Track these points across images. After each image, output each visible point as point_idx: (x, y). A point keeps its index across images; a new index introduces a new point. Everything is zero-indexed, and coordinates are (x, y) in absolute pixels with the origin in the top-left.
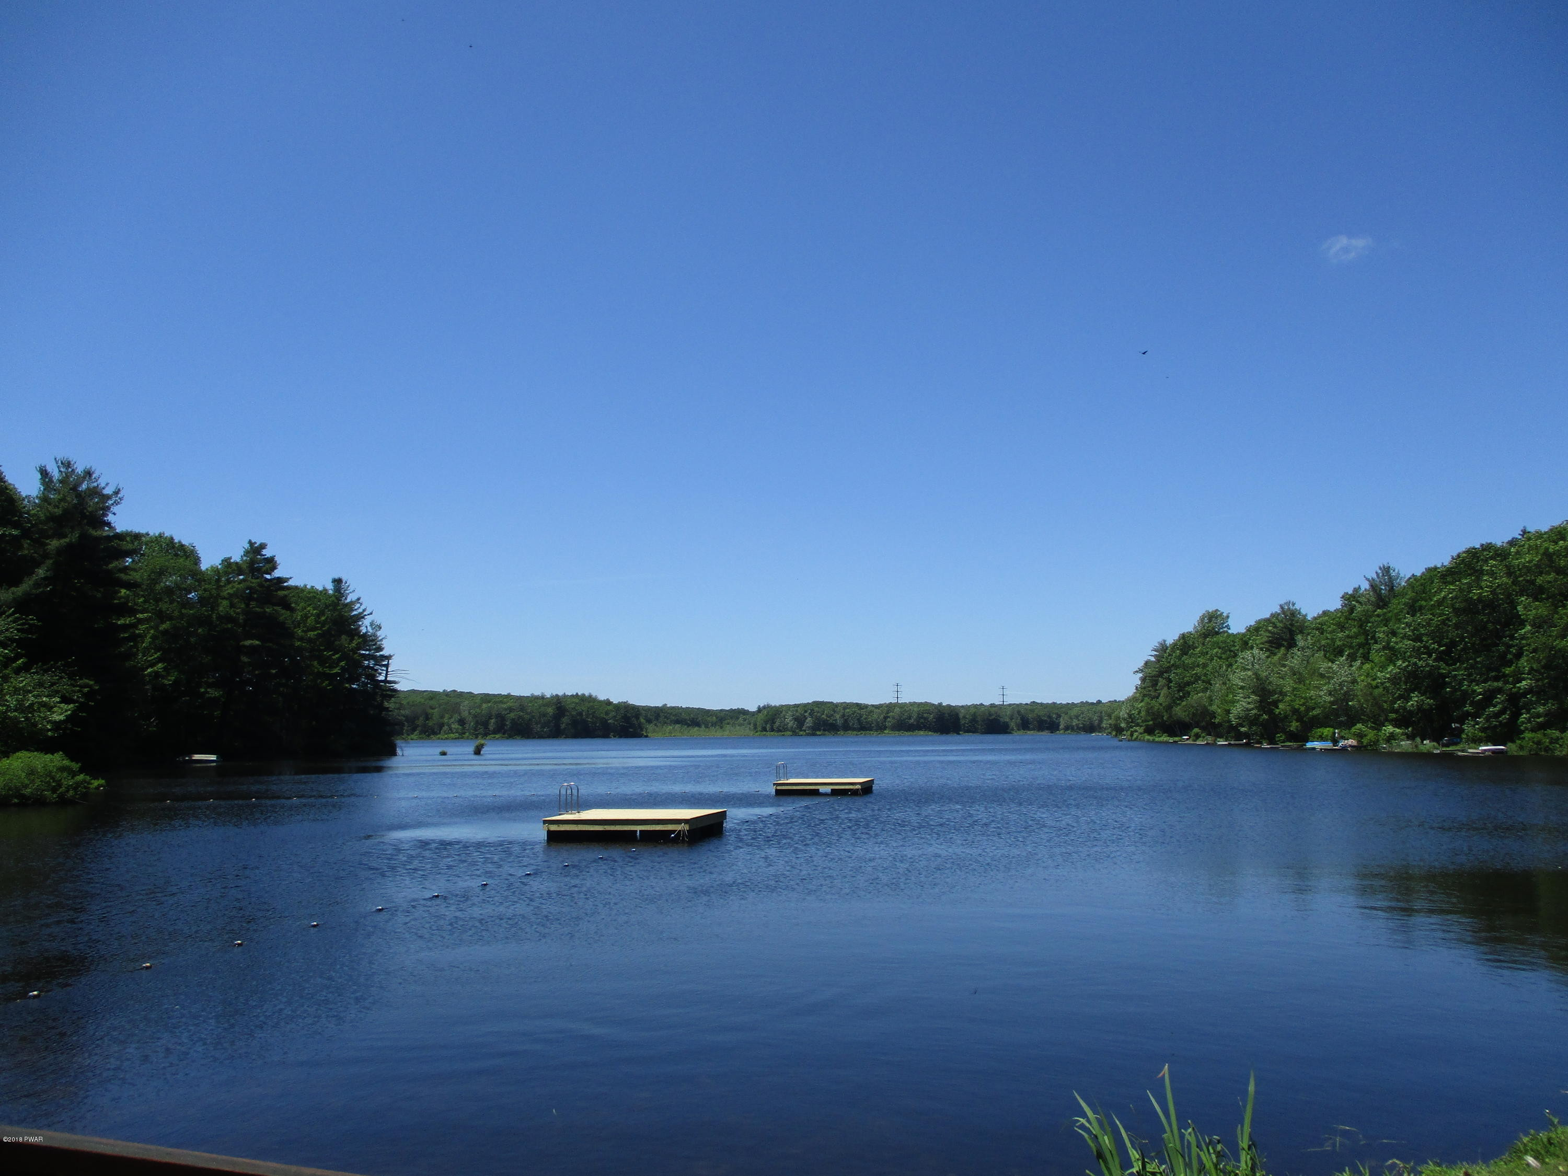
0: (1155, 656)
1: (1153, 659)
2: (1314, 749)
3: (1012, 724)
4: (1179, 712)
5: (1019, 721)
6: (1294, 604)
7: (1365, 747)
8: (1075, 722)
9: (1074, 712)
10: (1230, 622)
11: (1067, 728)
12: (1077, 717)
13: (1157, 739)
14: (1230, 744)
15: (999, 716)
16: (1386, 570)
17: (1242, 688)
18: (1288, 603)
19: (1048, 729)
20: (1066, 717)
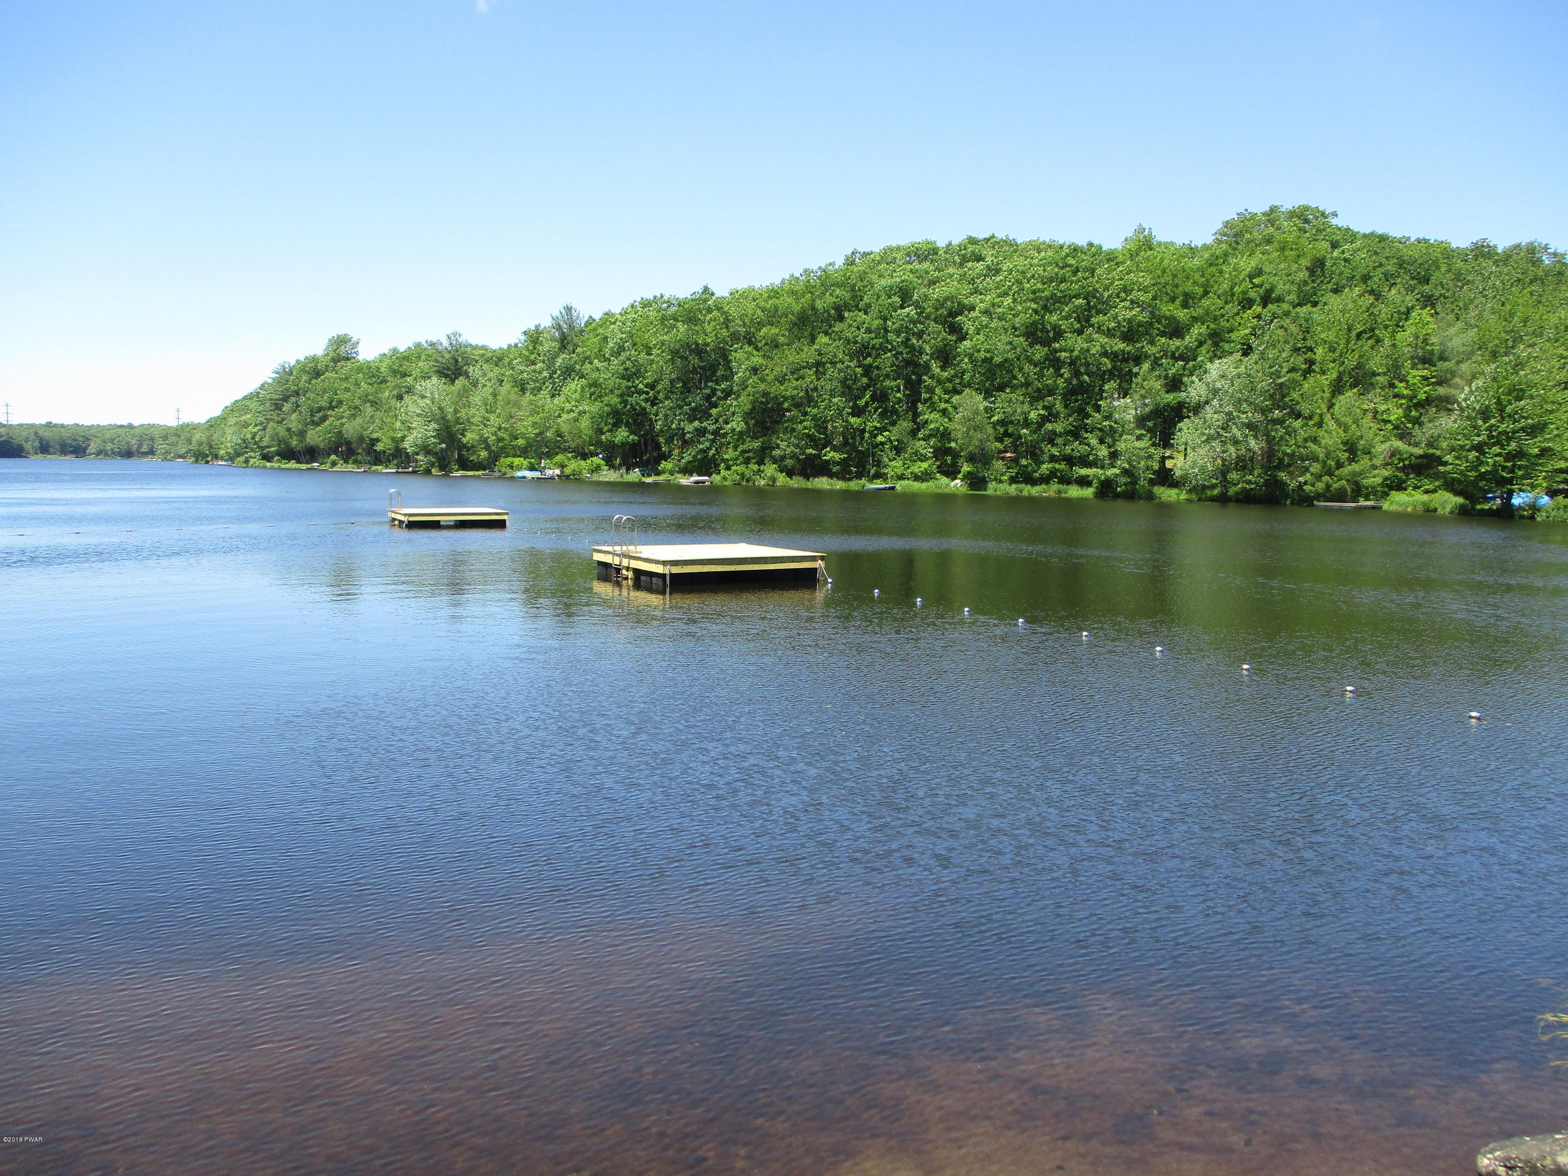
0: (274, 379)
1: (270, 381)
2: (524, 477)
3: (28, 446)
4: (315, 436)
5: (37, 444)
6: (460, 336)
7: (568, 476)
8: (109, 447)
9: (108, 435)
10: (360, 348)
11: (98, 453)
12: (112, 441)
13: (283, 466)
14: (397, 472)
15: (12, 438)
16: (569, 309)
17: (419, 415)
18: (455, 334)
19: (72, 452)
20: (98, 441)
